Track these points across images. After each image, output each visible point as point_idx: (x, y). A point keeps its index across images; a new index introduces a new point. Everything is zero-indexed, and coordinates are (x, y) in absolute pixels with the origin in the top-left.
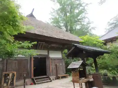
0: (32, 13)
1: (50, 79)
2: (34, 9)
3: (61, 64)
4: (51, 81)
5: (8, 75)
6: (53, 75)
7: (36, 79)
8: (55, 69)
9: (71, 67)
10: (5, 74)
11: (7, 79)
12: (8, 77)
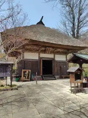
0: (41, 21)
1: (55, 78)
2: (43, 17)
3: (65, 67)
4: (55, 79)
5: (26, 72)
6: (57, 75)
7: (44, 76)
8: (59, 70)
9: (69, 71)
10: (24, 71)
11: (25, 74)
12: (26, 73)
